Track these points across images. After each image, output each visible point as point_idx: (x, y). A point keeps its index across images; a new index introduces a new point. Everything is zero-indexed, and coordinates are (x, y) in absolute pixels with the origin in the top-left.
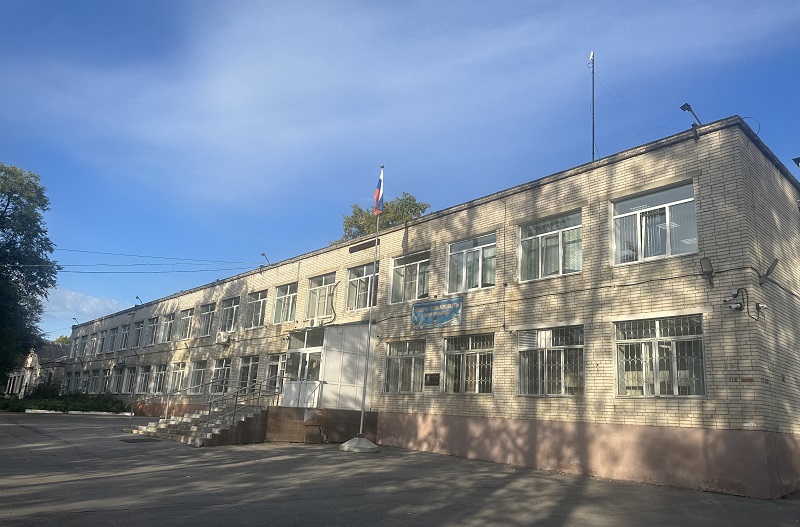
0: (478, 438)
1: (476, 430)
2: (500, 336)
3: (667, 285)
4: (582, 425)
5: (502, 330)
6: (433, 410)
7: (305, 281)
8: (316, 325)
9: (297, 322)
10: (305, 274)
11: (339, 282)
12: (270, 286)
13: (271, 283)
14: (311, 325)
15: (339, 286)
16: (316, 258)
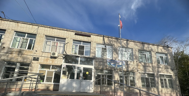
5: (137, 72)
7: (42, 35)
8: (56, 55)
9: (36, 51)
10: (43, 33)
11: (68, 43)
12: (9, 29)
13: (10, 28)
14: (53, 55)
15: (68, 44)
16: (51, 29)
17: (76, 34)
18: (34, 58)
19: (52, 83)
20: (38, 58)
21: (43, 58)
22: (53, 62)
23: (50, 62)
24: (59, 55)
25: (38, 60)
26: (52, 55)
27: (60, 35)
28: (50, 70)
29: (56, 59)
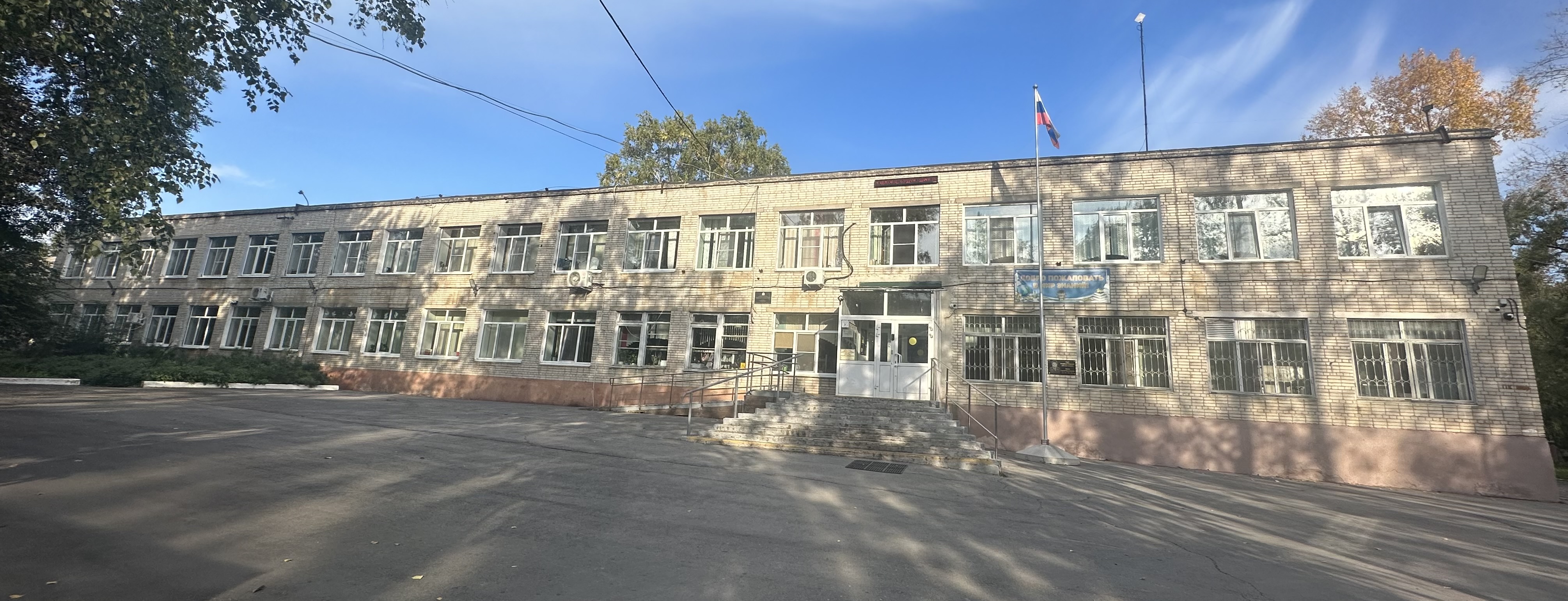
0: (1154, 442)
1: (1150, 433)
2: (1178, 323)
3: (1419, 288)
4: (1317, 428)
5: (1182, 314)
6: (1069, 406)
7: (771, 214)
8: (819, 281)
9: (761, 271)
10: (773, 205)
11: (854, 224)
12: (687, 213)
13: (689, 209)
14: (809, 279)
15: (854, 230)
16: (795, 185)
17: (878, 185)
18: (758, 294)
19: (815, 373)
20: (769, 294)
21: (781, 291)
22: (810, 302)
23: (803, 304)
24: (829, 275)
25: (768, 301)
26: (807, 282)
27: (826, 201)
28: (804, 329)
29: (820, 292)
